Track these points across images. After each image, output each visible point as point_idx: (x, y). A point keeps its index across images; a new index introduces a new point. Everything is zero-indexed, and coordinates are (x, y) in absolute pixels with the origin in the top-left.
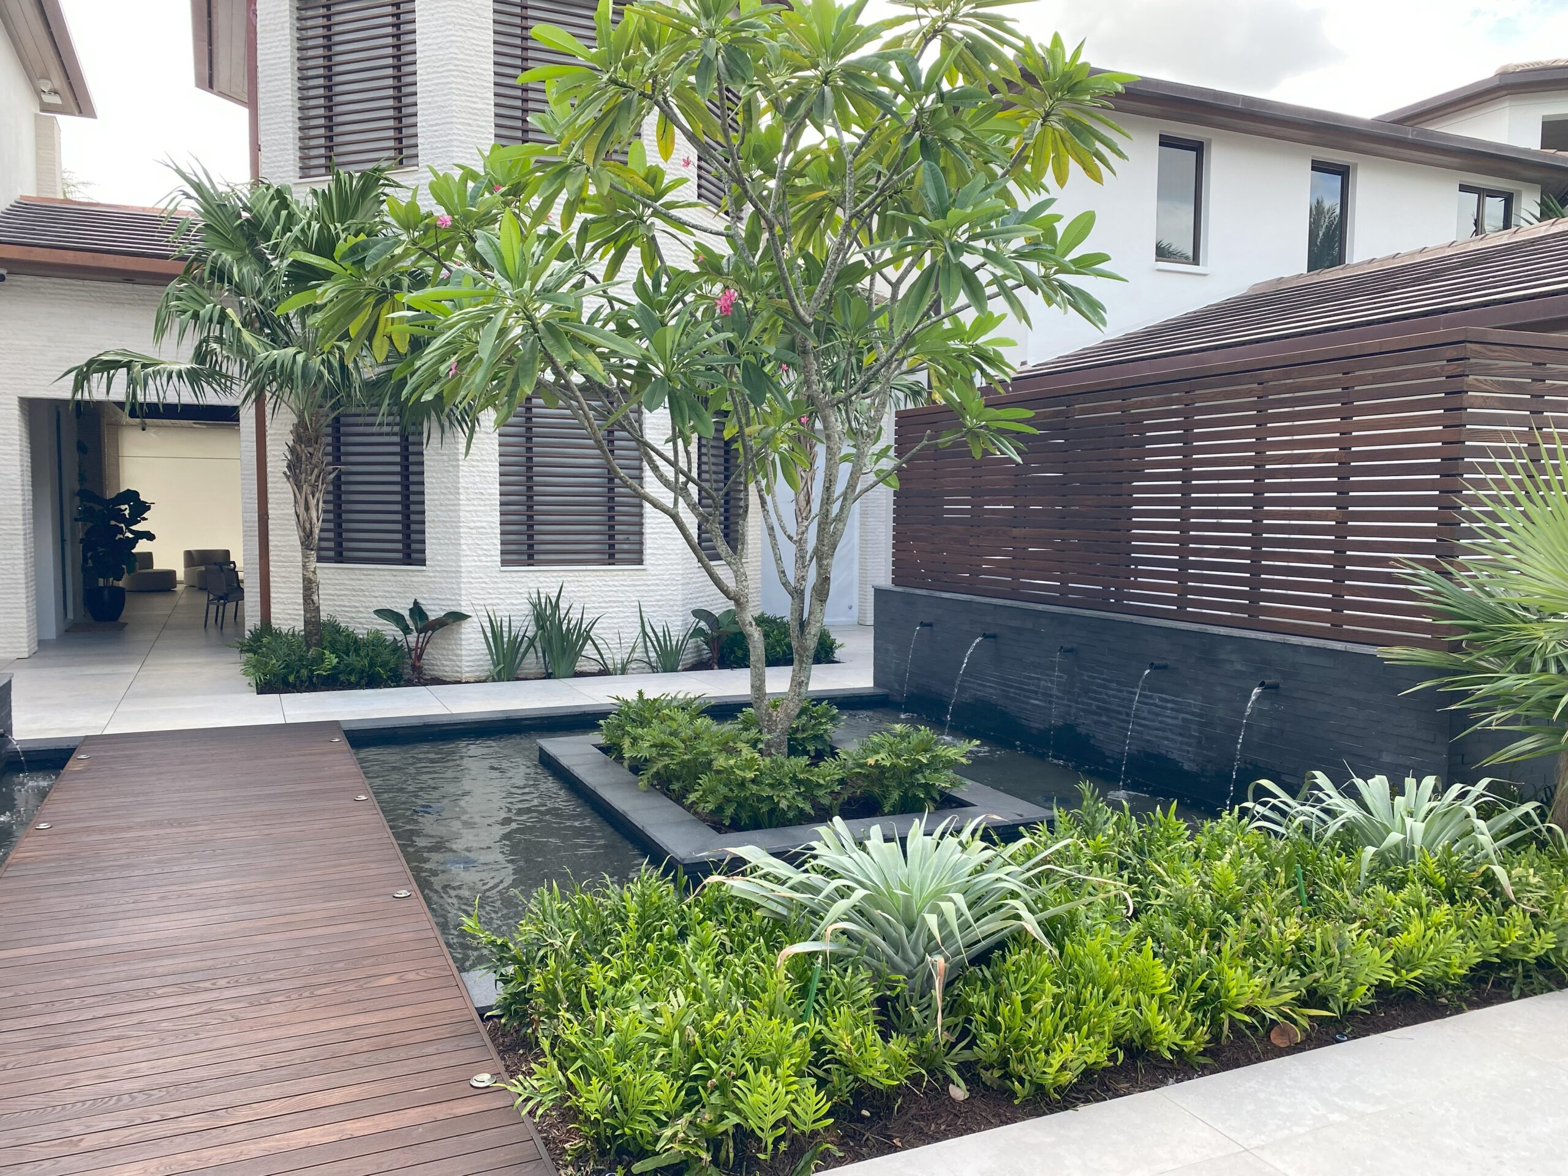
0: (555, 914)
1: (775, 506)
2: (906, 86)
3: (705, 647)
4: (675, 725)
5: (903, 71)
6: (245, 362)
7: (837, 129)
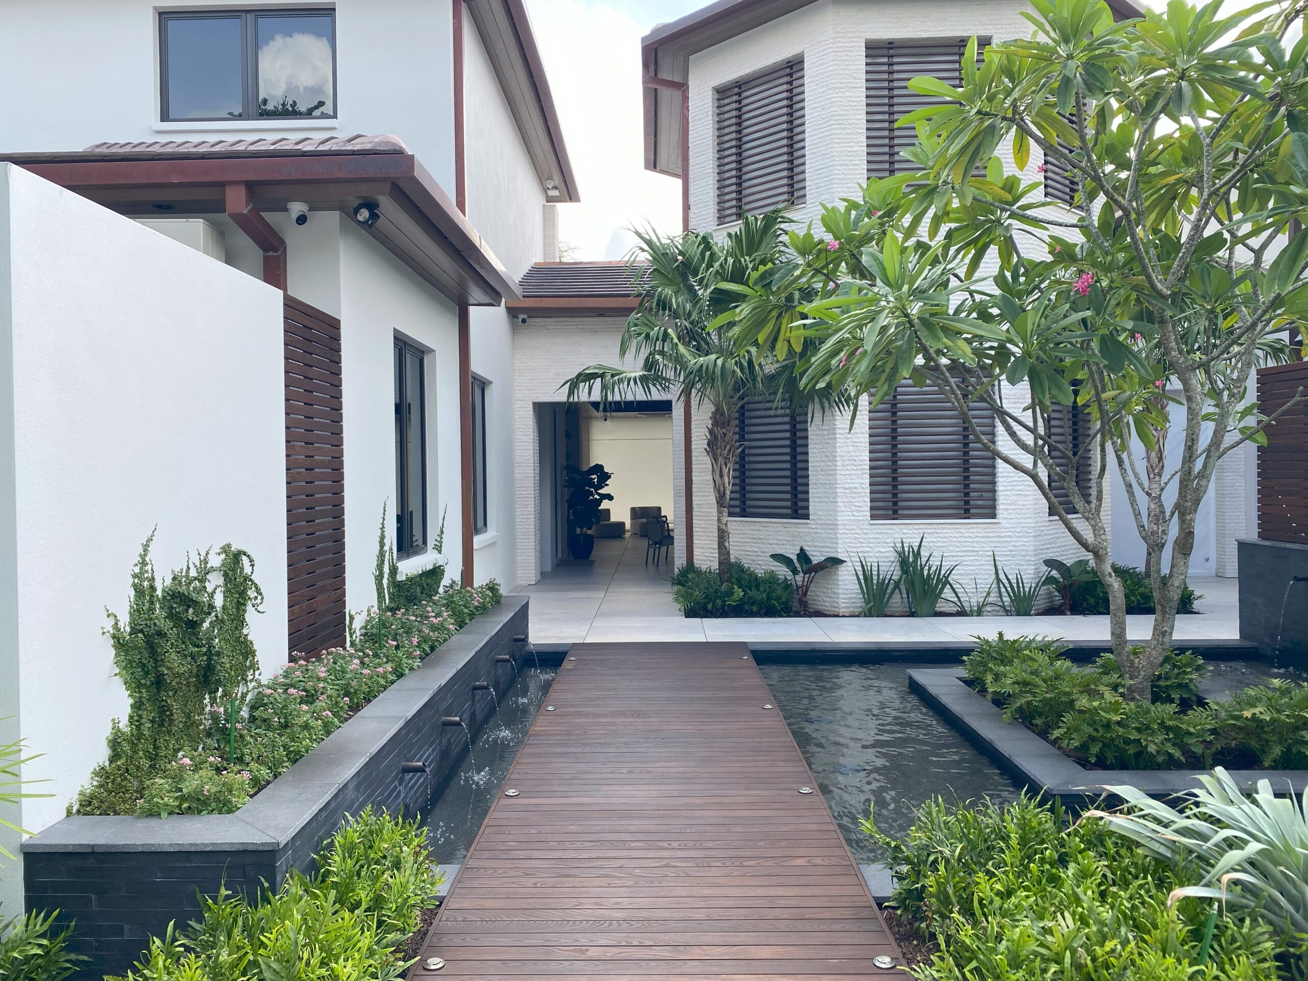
0: (942, 825)
1: (1132, 465)
2: (1268, 67)
3: (1057, 594)
4: (1035, 666)
5: (1265, 53)
6: (679, 368)
7: (1193, 118)
